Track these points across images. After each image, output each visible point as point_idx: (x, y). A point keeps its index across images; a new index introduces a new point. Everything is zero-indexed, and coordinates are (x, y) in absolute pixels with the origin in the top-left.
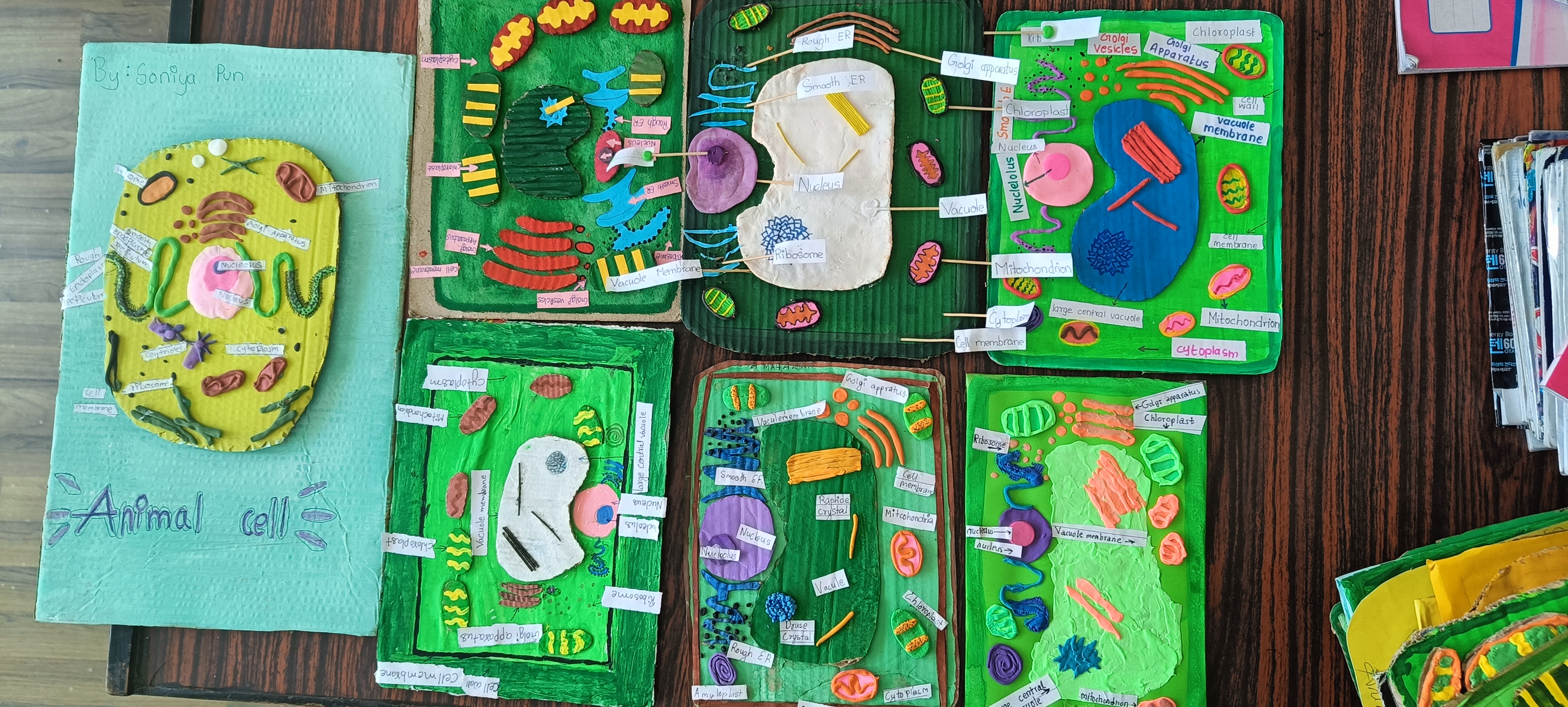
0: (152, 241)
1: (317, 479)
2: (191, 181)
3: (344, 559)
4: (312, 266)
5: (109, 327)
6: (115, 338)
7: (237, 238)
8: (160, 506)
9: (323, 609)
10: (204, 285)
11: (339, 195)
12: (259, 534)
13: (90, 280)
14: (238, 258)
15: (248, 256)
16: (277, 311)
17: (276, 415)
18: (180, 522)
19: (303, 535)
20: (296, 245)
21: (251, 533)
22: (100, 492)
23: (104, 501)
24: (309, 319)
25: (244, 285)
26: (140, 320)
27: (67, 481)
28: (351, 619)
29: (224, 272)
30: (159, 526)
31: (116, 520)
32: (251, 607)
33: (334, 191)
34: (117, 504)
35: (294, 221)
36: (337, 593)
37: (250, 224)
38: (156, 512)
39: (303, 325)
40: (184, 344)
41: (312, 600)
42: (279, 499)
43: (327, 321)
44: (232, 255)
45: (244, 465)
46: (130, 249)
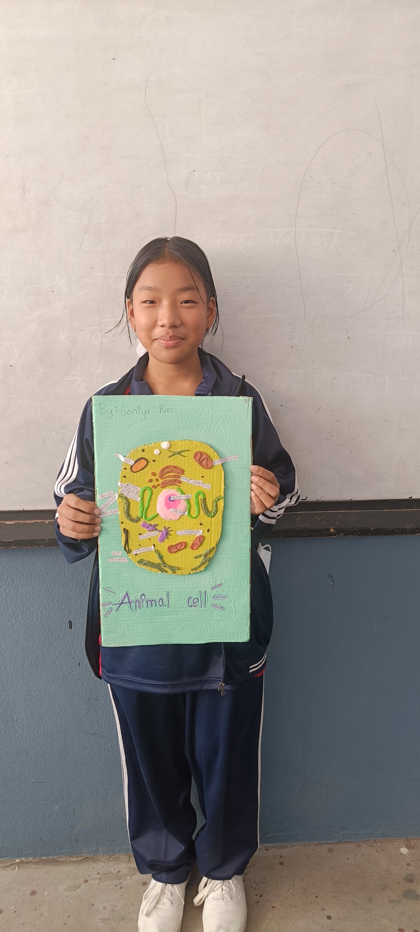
0: (138, 488)
1: (219, 582)
2: (154, 461)
3: (233, 614)
4: (212, 496)
5: (123, 526)
6: (126, 532)
7: (177, 485)
8: (151, 598)
9: (226, 633)
10: (165, 507)
11: (223, 465)
12: (195, 606)
13: (109, 505)
14: (179, 494)
15: (183, 493)
16: (198, 516)
17: (201, 560)
18: (161, 604)
19: (214, 605)
20: (204, 487)
21: (192, 606)
22: (124, 594)
23: (127, 597)
24: (213, 518)
25: (182, 506)
26: (137, 523)
27: (109, 591)
28: (238, 636)
29: (174, 500)
30: (152, 606)
31: (133, 605)
32: (195, 634)
33: (220, 463)
34: (132, 598)
35: (203, 477)
36: (231, 627)
37: (182, 479)
38: (150, 601)
39: (210, 521)
40: (157, 532)
41: (221, 630)
42: (203, 592)
43: (221, 519)
44: (176, 493)
45: (186, 579)
46: (129, 492)
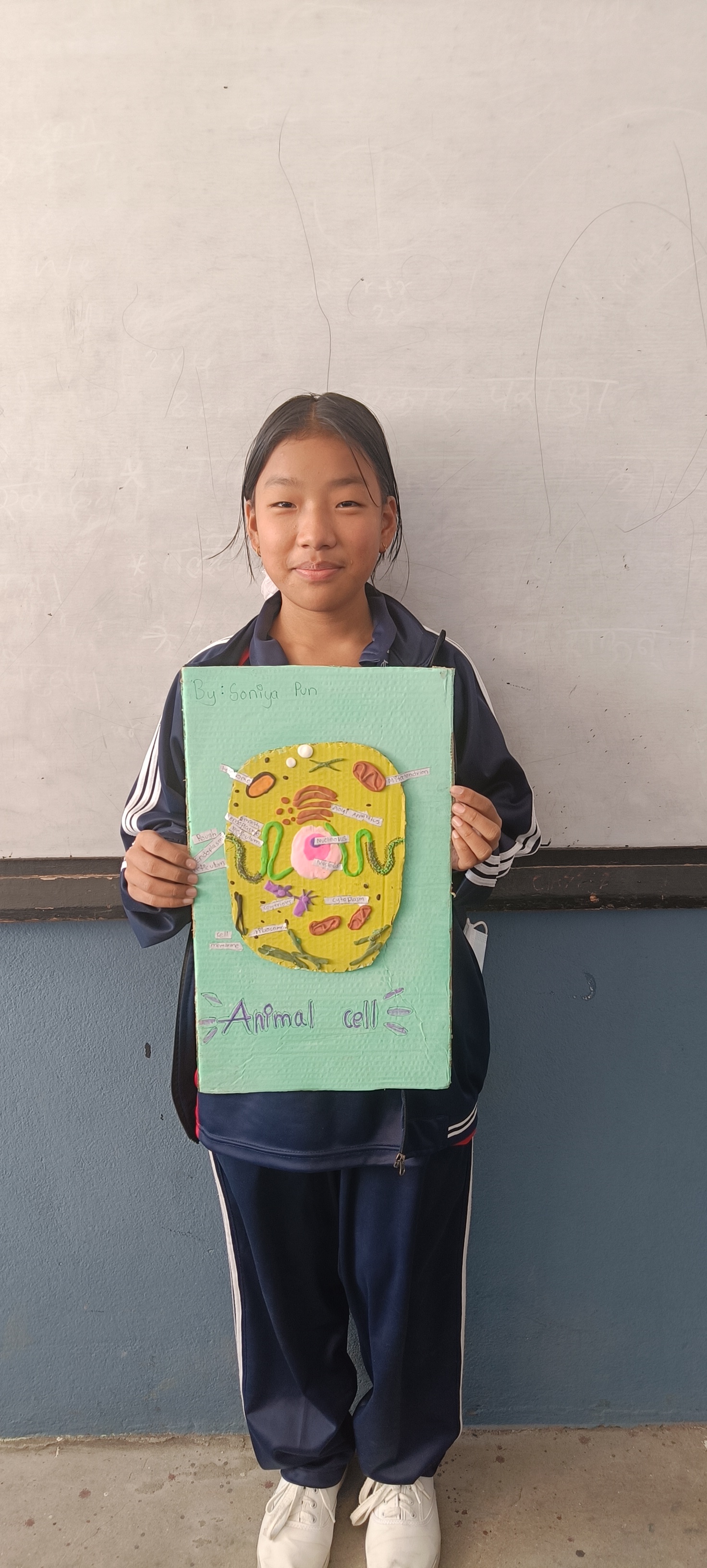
0: (259, 824)
1: (397, 986)
2: (286, 778)
3: (422, 1040)
4: (386, 838)
5: (234, 889)
6: (239, 898)
7: (326, 819)
8: (282, 1012)
9: (409, 1074)
10: (305, 856)
11: (403, 785)
12: (357, 1027)
13: (211, 853)
14: (328, 834)
15: (335, 833)
16: (361, 872)
17: (366, 946)
18: (298, 1021)
19: (390, 1025)
20: (372, 822)
21: (351, 1026)
22: (237, 1004)
23: (241, 1010)
24: (386, 876)
25: (334, 854)
26: (257, 883)
27: (211, 998)
28: (430, 1079)
29: (319, 846)
30: (283, 1025)
31: (251, 1022)
32: (357, 1075)
33: (399, 782)
34: (250, 1012)
35: (369, 805)
36: (418, 1063)
37: (334, 809)
38: (280, 1016)
39: (381, 881)
40: (292, 899)
41: (401, 1068)
42: (370, 1002)
43: (400, 878)
44: (323, 833)
45: (341, 980)
46: (243, 831)
